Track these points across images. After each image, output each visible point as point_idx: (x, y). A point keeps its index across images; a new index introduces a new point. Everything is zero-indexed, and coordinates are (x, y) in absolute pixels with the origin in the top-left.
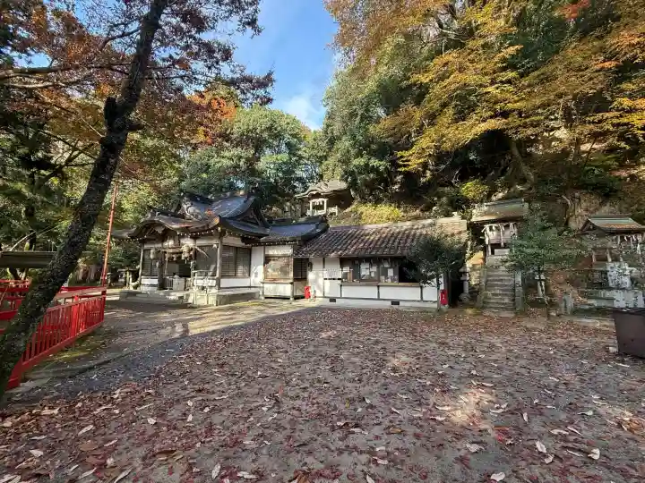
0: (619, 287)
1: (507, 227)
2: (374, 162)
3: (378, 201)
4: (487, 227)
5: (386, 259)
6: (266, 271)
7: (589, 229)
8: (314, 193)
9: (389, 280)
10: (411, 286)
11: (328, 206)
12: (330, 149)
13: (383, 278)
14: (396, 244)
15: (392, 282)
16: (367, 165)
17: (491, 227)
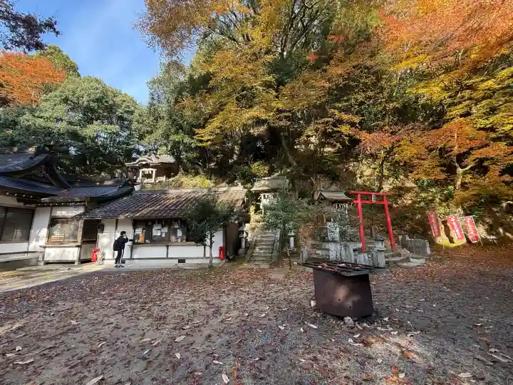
0: (334, 241)
1: (275, 196)
3: (197, 174)
4: (262, 195)
5: (176, 220)
6: (49, 235)
7: (322, 200)
8: (144, 163)
9: (179, 240)
11: (157, 176)
13: (173, 238)
15: (181, 241)
17: (264, 196)
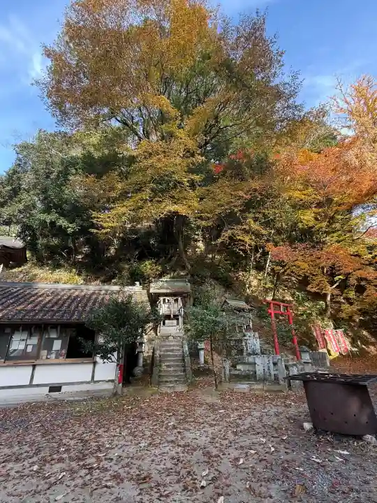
0: (254, 354)
1: (176, 301)
2: (62, 222)
3: (57, 266)
4: (162, 298)
5: (54, 326)
9: (53, 356)
10: (83, 363)
12: (11, 198)
13: (44, 353)
14: (73, 307)
15: (57, 357)
16: (53, 223)
17: (164, 300)
